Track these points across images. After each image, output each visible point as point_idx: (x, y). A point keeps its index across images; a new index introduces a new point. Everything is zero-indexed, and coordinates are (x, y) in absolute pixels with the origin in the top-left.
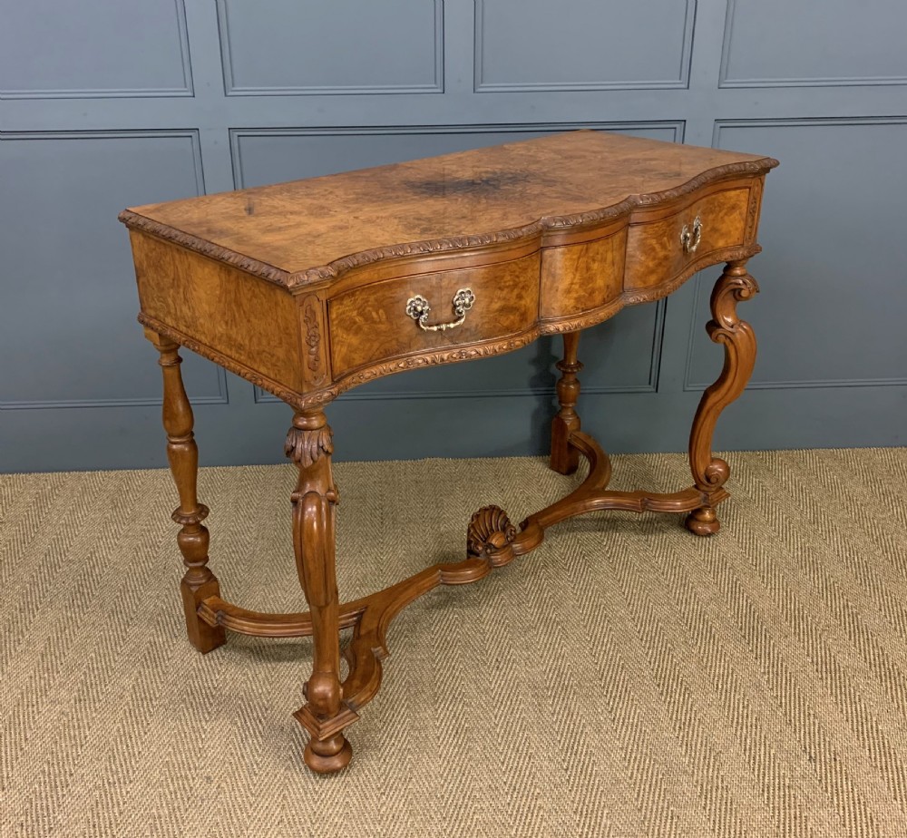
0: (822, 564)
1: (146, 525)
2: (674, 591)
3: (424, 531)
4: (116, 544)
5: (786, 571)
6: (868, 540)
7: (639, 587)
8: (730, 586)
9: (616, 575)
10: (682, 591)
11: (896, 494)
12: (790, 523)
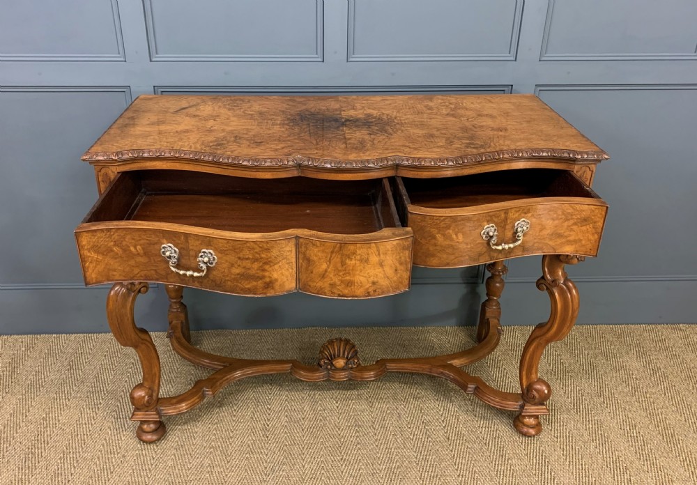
0: (608, 437)
1: (92, 387)
2: (494, 462)
3: (303, 398)
4: (66, 405)
5: (580, 443)
6: (643, 414)
7: (467, 458)
8: (538, 458)
9: (450, 445)
10: (500, 462)
11: (662, 370)
12: (582, 396)
